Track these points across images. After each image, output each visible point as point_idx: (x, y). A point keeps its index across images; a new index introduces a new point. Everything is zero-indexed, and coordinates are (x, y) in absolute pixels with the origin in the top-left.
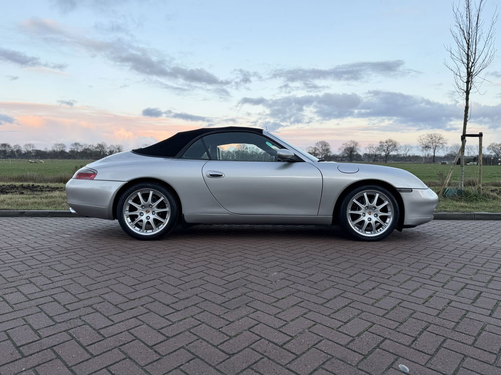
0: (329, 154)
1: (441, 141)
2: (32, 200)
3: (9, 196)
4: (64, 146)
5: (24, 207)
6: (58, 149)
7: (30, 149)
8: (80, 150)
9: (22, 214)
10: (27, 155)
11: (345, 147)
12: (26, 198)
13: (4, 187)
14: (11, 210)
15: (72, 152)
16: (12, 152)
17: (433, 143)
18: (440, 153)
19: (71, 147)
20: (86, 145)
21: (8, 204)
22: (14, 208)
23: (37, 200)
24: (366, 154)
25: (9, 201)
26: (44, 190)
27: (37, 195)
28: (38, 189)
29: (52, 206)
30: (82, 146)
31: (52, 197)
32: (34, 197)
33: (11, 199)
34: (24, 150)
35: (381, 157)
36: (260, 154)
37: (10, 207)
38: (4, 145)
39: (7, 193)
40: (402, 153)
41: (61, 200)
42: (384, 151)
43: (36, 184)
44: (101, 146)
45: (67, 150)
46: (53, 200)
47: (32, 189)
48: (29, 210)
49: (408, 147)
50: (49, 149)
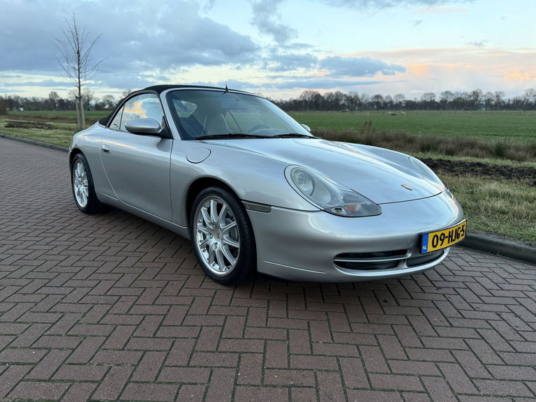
4: (433, 95)
7: (401, 100)
8: (450, 99)
10: (398, 106)
15: (442, 101)
16: (385, 104)
19: (441, 96)
20: (458, 93)
30: (453, 95)
34: (395, 101)
45: (438, 99)
50: (420, 98)
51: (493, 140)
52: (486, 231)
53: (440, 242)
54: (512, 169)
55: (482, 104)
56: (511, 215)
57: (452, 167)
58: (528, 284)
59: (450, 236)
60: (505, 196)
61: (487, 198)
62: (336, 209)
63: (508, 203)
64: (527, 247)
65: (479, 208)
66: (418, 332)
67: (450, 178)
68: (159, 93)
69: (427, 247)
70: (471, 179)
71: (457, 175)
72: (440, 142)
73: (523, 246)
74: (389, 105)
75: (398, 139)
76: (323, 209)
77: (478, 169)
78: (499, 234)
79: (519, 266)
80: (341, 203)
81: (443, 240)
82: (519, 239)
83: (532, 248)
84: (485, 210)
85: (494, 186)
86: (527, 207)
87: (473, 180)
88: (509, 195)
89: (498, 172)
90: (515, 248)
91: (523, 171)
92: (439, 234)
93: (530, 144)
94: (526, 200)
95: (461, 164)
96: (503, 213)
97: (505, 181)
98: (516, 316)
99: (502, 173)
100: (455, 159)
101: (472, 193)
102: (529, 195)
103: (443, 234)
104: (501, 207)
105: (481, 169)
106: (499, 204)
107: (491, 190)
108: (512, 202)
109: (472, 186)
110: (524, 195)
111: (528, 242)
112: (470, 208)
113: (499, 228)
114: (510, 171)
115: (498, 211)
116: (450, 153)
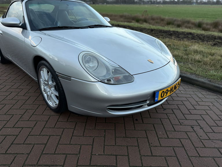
51: (197, 20)
52: (190, 73)
53: (165, 94)
54: (205, 36)
55: (194, 2)
56: (202, 63)
57: (179, 35)
58: (208, 105)
59: (171, 90)
60: (201, 52)
61: (193, 53)
62: (108, 80)
63: (202, 57)
64: (209, 82)
65: (188, 59)
66: (150, 143)
67: (177, 41)
68: (22, 1)
69: (158, 98)
70: (186, 42)
71: (180, 40)
72: (175, 20)
73: (207, 82)
74: (156, 2)
75: (157, 19)
76: (100, 80)
77: (190, 36)
78: (197, 75)
79: (204, 92)
80: (111, 76)
81: (167, 93)
82: (205, 77)
83: (211, 83)
84: (191, 60)
85: (196, 47)
86: (210, 59)
87: (187, 43)
88: (203, 52)
89: (198, 38)
90: (203, 83)
91: (209, 37)
92: (165, 90)
93: (212, 22)
94: (210, 55)
95: (183, 33)
96: (199, 62)
97: (201, 43)
98: (201, 128)
99: (200, 39)
100: (180, 30)
101: (186, 50)
102: (212, 52)
103: (168, 90)
104: (199, 58)
105: (191, 36)
106: (198, 57)
107: (195, 49)
108: (203, 56)
109: (186, 46)
110: (209, 52)
111: (209, 80)
112: (184, 59)
113: (197, 71)
114: (203, 37)
115: (197, 61)
116: (179, 26)
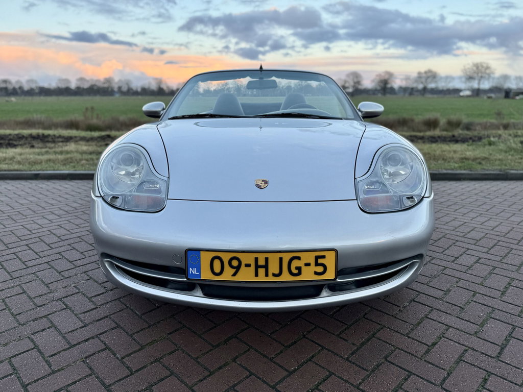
0: (360, 87)
1: (488, 71)
2: (46, 157)
3: (18, 150)
4: (67, 81)
5: (38, 167)
6: (63, 86)
7: (33, 86)
8: (86, 86)
9: (36, 177)
10: (30, 93)
11: (378, 78)
12: (39, 154)
13: (11, 137)
14: (22, 171)
15: (78, 88)
16: (14, 89)
17: (478, 74)
18: (486, 85)
20: (92, 80)
21: (19, 163)
22: (26, 169)
23: (52, 157)
24: (401, 88)
25: (19, 158)
26: (56, 140)
27: (50, 148)
28: (50, 139)
29: (69, 165)
31: (67, 152)
32: (47, 152)
33: (21, 154)
34: (26, 87)
35: (418, 91)
36: (282, 88)
37: (21, 167)
38: (5, 81)
39: (15, 146)
40: (442, 85)
41: (78, 156)
42: (422, 83)
43: (47, 132)
44: (108, 80)
45: (73, 86)
46: (69, 156)
47: (43, 139)
48: (43, 170)
49: (449, 78)
50: (53, 85)
62: (113, 197)
69: (199, 271)
76: (103, 195)
92: (225, 256)
103: (237, 259)
